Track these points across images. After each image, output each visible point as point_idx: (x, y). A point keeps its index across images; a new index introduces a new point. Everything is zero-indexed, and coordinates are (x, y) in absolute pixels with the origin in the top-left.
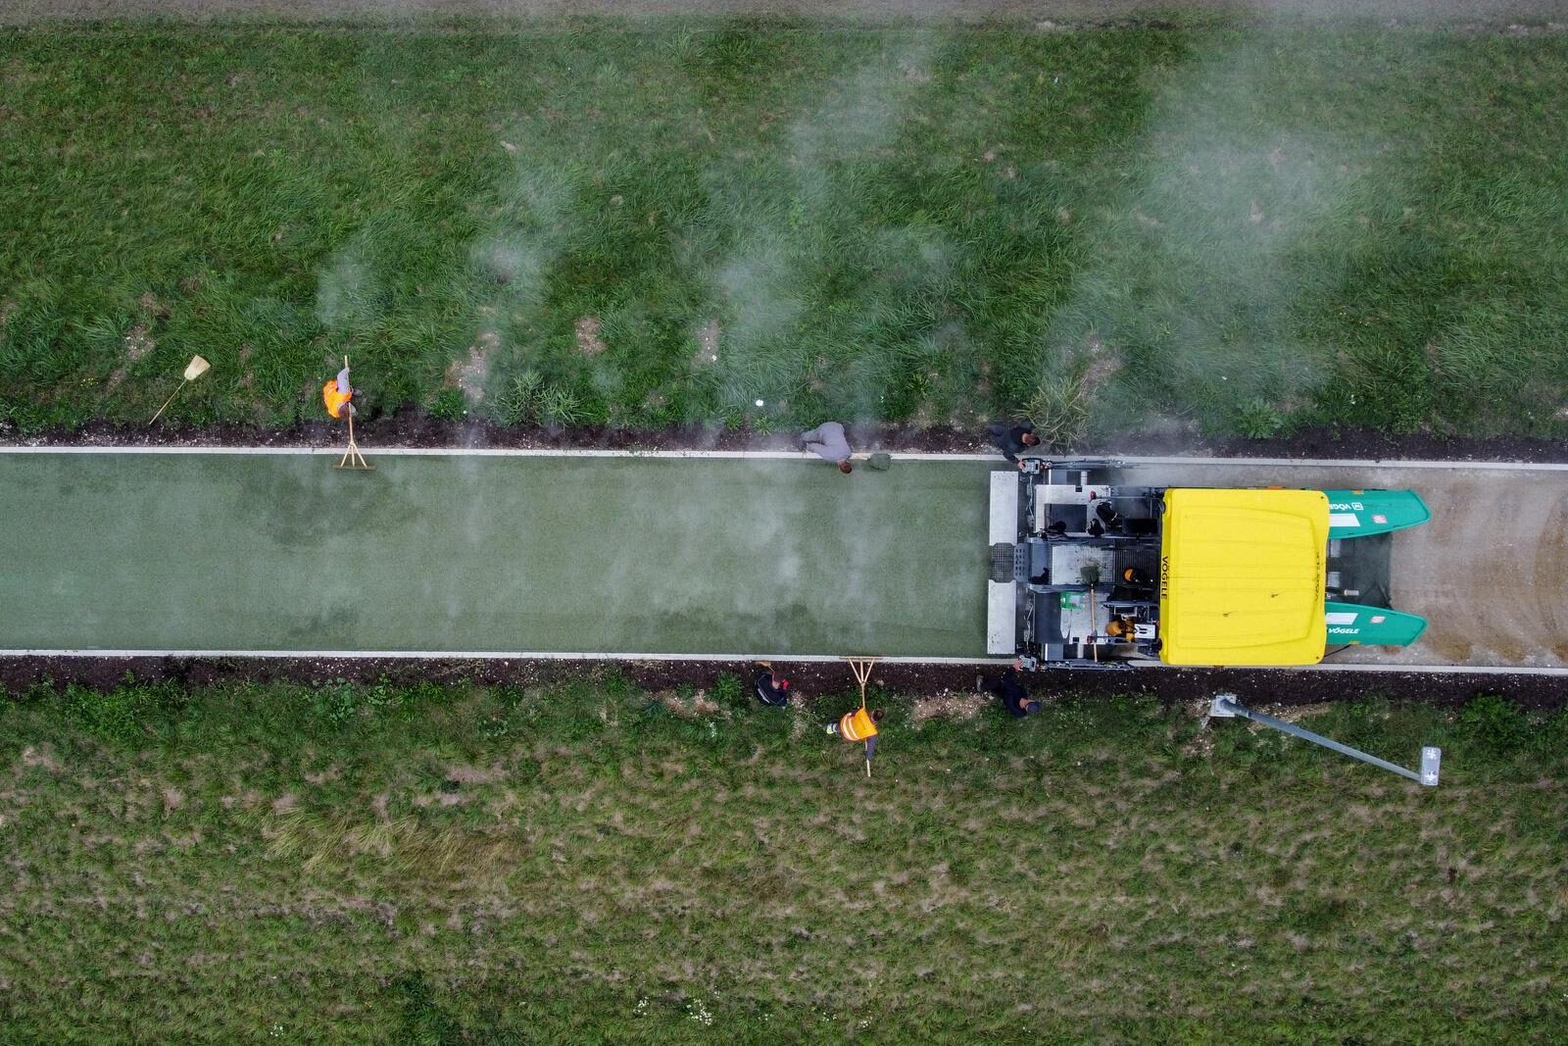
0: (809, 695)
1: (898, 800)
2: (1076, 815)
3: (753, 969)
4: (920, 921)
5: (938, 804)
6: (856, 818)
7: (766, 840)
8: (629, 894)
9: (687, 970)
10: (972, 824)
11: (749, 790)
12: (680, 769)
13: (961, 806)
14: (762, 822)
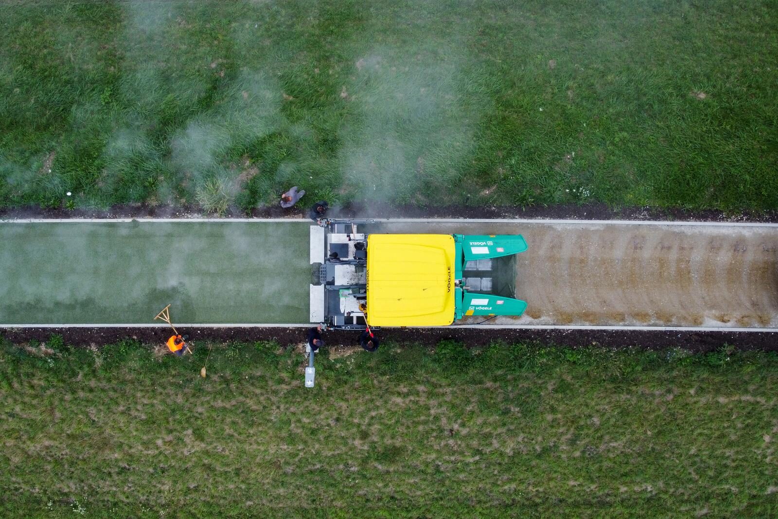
0: (99, 344)
1: (159, 397)
2: (251, 403)
3: (105, 486)
4: (184, 459)
5: (180, 400)
6: (139, 407)
7: (96, 420)
8: (33, 448)
9: (71, 486)
10: (200, 410)
11: (81, 394)
12: (42, 383)
13: (192, 400)
14: (92, 410)
